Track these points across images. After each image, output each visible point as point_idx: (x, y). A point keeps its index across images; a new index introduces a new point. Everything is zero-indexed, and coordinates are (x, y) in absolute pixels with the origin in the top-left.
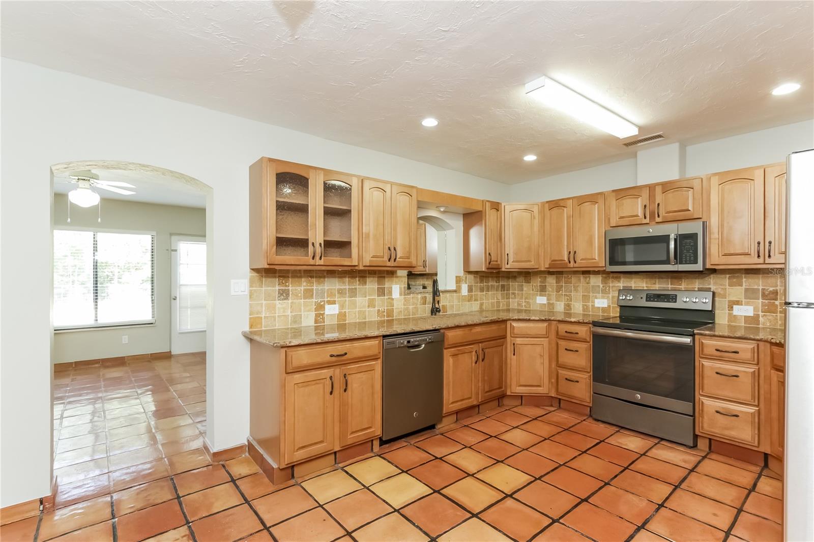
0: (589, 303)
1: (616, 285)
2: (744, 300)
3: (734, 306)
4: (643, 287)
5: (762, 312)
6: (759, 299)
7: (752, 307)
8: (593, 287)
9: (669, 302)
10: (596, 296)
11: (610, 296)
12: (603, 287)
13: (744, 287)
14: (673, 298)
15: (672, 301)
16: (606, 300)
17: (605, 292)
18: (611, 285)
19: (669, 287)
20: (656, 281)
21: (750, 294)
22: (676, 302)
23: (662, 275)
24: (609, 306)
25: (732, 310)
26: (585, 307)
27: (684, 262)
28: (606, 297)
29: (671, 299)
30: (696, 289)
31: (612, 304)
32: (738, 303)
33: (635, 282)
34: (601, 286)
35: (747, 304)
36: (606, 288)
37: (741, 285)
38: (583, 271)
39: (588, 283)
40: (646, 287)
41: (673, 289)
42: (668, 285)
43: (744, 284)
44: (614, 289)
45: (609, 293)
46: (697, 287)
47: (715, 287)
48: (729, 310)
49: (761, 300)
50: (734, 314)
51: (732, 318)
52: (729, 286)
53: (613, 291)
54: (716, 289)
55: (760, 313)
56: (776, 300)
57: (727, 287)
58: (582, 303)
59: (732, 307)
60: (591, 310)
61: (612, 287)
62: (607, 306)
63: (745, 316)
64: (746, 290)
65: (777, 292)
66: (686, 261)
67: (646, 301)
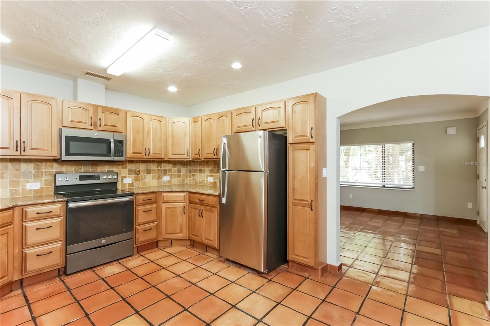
0: (19, 187)
1: (49, 171)
2: (128, 176)
3: (124, 179)
4: (72, 171)
5: (135, 180)
6: (133, 175)
7: (131, 179)
8: (23, 173)
9: (96, 180)
10: (27, 180)
11: (43, 179)
12: (36, 172)
13: (128, 169)
14: (97, 177)
15: (97, 179)
16: (39, 183)
17: (37, 176)
18: (44, 171)
19: (90, 171)
20: (82, 167)
21: (130, 172)
22: (99, 179)
23: (86, 163)
24: (42, 188)
25: (123, 181)
26: (14, 191)
27: (117, 156)
28: (39, 181)
29: (96, 177)
30: (106, 171)
31: (44, 186)
32: (125, 177)
33: (65, 168)
34: (34, 172)
35: (129, 177)
36: (39, 174)
37: (127, 168)
38: (10, 159)
39: (17, 170)
40: (75, 171)
41: (93, 172)
42: (90, 169)
43: (128, 168)
44: (47, 174)
45: (43, 178)
46: (107, 170)
47: (115, 170)
48: (122, 181)
49: (134, 175)
50: (124, 183)
51: (123, 185)
52: (122, 169)
53: (46, 175)
54: (116, 170)
55: (134, 181)
56: (139, 174)
57: (121, 169)
58: (9, 188)
59: (123, 180)
60: (21, 193)
61: (45, 172)
62: (40, 188)
63: (128, 183)
64: (129, 170)
65: (140, 171)
66: (118, 155)
67: (80, 180)
